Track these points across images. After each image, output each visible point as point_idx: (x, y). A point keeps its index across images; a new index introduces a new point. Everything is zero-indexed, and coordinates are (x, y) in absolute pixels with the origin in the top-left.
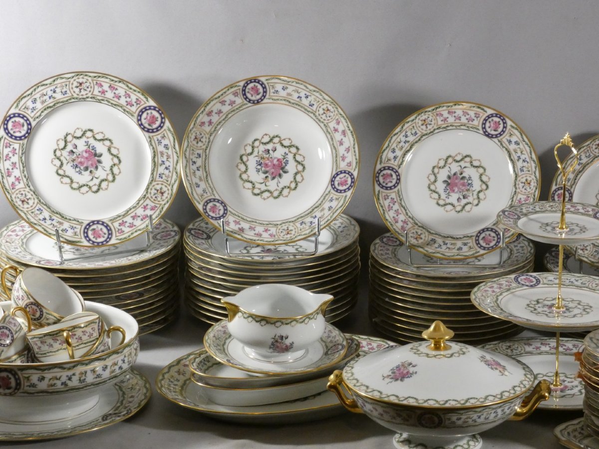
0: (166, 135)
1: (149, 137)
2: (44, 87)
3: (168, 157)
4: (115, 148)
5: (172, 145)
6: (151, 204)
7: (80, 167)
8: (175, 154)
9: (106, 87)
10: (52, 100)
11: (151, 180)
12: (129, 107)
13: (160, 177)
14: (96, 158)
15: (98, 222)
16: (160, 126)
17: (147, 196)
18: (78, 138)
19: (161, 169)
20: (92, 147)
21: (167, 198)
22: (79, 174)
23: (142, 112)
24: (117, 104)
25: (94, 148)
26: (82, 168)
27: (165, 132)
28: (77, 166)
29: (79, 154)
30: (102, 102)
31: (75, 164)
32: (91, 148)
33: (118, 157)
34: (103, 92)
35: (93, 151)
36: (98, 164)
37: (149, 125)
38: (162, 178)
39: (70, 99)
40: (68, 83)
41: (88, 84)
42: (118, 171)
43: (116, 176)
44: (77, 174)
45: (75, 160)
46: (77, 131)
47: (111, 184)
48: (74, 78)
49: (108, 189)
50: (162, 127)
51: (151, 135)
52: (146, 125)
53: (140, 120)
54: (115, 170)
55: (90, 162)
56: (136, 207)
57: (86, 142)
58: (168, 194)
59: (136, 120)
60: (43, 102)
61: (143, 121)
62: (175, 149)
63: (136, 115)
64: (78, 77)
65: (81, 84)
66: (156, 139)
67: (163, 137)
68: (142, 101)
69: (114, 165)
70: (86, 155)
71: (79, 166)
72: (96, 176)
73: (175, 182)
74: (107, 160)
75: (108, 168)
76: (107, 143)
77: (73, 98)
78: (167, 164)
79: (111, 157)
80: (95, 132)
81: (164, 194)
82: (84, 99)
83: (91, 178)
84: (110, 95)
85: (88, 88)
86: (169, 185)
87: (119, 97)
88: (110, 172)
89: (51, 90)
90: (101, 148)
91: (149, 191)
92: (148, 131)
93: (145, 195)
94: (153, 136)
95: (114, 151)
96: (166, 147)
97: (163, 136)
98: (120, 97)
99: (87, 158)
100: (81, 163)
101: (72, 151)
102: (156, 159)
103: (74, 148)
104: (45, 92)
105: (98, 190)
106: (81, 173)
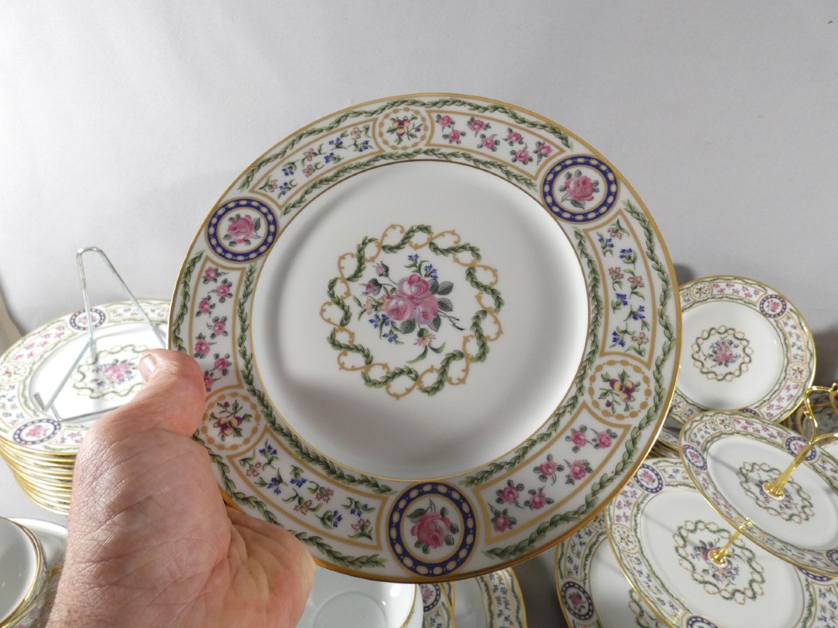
0: (623, 224)
1: (577, 234)
2: (312, 138)
3: (636, 284)
4: (486, 268)
5: (645, 248)
6: (595, 427)
7: (392, 323)
8: (655, 273)
9: (461, 124)
10: (332, 164)
11: (589, 350)
12: (519, 164)
13: (615, 340)
14: (437, 296)
15: (434, 488)
16: (604, 203)
17: (581, 399)
18: (391, 249)
19: (618, 320)
20: (426, 269)
21: (644, 405)
22: (390, 340)
23: (555, 173)
24: (489, 160)
25: (431, 271)
26: (398, 324)
27: (620, 217)
28: (385, 321)
29: (394, 289)
30: (453, 159)
31: (380, 314)
32: (423, 272)
33: (493, 292)
34: (455, 137)
35: (428, 279)
36: (441, 313)
37: (575, 203)
38: (622, 344)
39: (375, 160)
40: (371, 124)
41: (418, 122)
42: (495, 328)
43: (489, 344)
44: (385, 340)
45: (381, 304)
46: (391, 232)
47: (476, 367)
48: (386, 112)
49: (468, 380)
50: (610, 206)
51: (581, 227)
52: (568, 205)
53: (551, 193)
54: (488, 326)
55: (420, 309)
56: (549, 435)
57: (410, 257)
58: (648, 393)
59: (538, 196)
60: (309, 171)
61: (559, 195)
62: (653, 259)
63: (538, 182)
64: (394, 108)
65: (401, 123)
66: (595, 238)
67: (617, 231)
68: (552, 147)
69: (484, 312)
70: (407, 289)
71: (391, 319)
72: (436, 344)
73: (665, 354)
74: (464, 301)
75: (466, 322)
76: (466, 257)
77: (383, 157)
78: (635, 303)
79: (476, 291)
80: (436, 230)
81: (634, 394)
82: (409, 157)
83: (421, 350)
84: (471, 141)
85: (418, 130)
86: (648, 365)
87: (493, 145)
88: (472, 333)
89: (331, 143)
90: (449, 270)
91: (586, 383)
92: (573, 218)
93: (575, 398)
94: (586, 231)
95: (483, 277)
96: (627, 255)
97: (615, 227)
98: (497, 143)
99: (412, 298)
100: (397, 312)
101: (375, 282)
102: (600, 292)
103: (381, 275)
104: (315, 147)
105: (440, 383)
106: (396, 336)
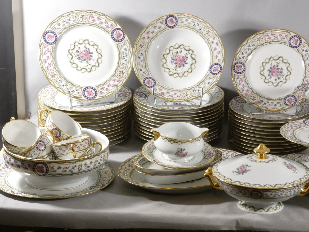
0: (125, 43)
1: (117, 44)
2: (64, 18)
3: (127, 55)
4: (100, 49)
5: (129, 48)
6: (117, 79)
7: (81, 59)
8: (130, 53)
9: (95, 18)
10: (68, 24)
11: (117, 66)
12: (107, 28)
13: (122, 65)
14: (90, 54)
15: (90, 87)
16: (122, 39)
17: (115, 75)
18: (81, 44)
19: (123, 61)
20: (88, 49)
21: (125, 76)
23: (114, 31)
24: (101, 27)
25: (89, 49)
26: (83, 59)
27: (125, 42)
28: (80, 58)
29: (81, 52)
30: (94, 25)
32: (87, 49)
33: (101, 54)
34: (94, 21)
35: (88, 51)
37: (117, 38)
38: (123, 65)
39: (77, 24)
40: (76, 16)
41: (86, 16)
42: (101, 61)
43: (100, 64)
44: (80, 62)
45: (79, 55)
46: (80, 40)
47: (97, 68)
48: (80, 13)
49: (96, 70)
50: (123, 39)
52: (116, 38)
53: (113, 35)
55: (87, 57)
56: (110, 80)
57: (85, 46)
58: (126, 74)
59: (110, 35)
60: (63, 25)
61: (114, 36)
62: (130, 50)
63: (111, 33)
64: (81, 12)
65: (83, 16)
67: (124, 44)
68: (114, 25)
69: (99, 58)
70: (84, 53)
71: (81, 58)
72: (90, 64)
73: (130, 68)
74: (95, 56)
75: (96, 60)
76: (96, 47)
77: (79, 23)
78: (126, 58)
79: (98, 54)
80: (90, 41)
81: (124, 74)
82: (84, 24)
83: (87, 64)
84: (97, 22)
85: (86, 18)
86: (127, 69)
87: (102, 23)
88: (97, 62)
89: (68, 19)
90: (92, 49)
91: (116, 72)
92: (116, 41)
93: (114, 74)
94: (119, 44)
95: (99, 51)
96: (125, 49)
98: (103, 23)
99: (85, 54)
100: (82, 57)
101: (78, 51)
102: (120, 56)
103: (79, 49)
104: (64, 20)
105: (91, 71)
106: (82, 62)
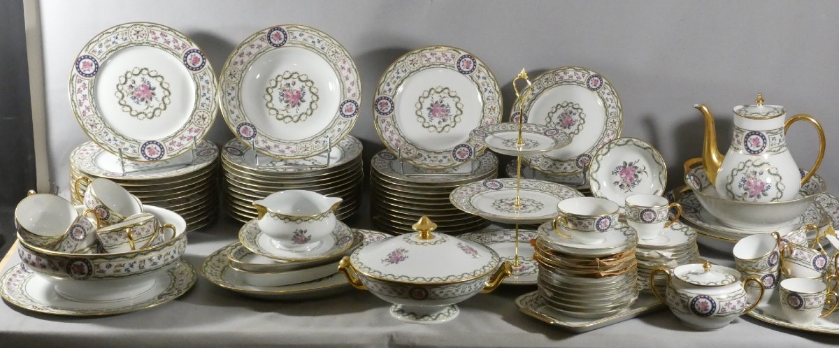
0: (206, 72)
1: (193, 74)
2: (107, 35)
3: (209, 90)
4: (166, 83)
5: (212, 80)
6: (195, 128)
8: (214, 88)
9: (158, 34)
10: (115, 45)
11: (195, 108)
12: (176, 50)
13: (202, 105)
14: (151, 91)
15: (153, 142)
16: (201, 65)
17: (192, 121)
18: (136, 75)
19: (203, 100)
20: (147, 82)
21: (208, 122)
22: (137, 104)
23: (187, 54)
24: (167, 48)
25: (149, 83)
26: (139, 99)
27: (205, 70)
28: (135, 98)
29: (137, 88)
30: (155, 46)
31: (134, 96)
33: (168, 90)
34: (156, 38)
35: (148, 86)
36: (152, 96)
37: (193, 64)
38: (204, 107)
39: (129, 44)
40: (127, 31)
41: (143, 32)
42: (169, 101)
43: (167, 106)
45: (133, 93)
46: (135, 69)
47: (163, 112)
48: (133, 27)
49: (161, 116)
50: (203, 66)
51: (195, 72)
52: (191, 65)
53: (186, 60)
54: (166, 101)
55: (146, 95)
56: (183, 129)
57: (142, 78)
58: (209, 119)
59: (182, 61)
60: (107, 47)
61: (188, 61)
62: (214, 83)
63: (182, 57)
64: (135, 26)
65: (138, 32)
66: (198, 76)
67: (205, 74)
68: (187, 45)
69: (165, 96)
70: (142, 88)
71: (137, 97)
72: (151, 105)
73: (214, 110)
74: (159, 93)
75: (160, 99)
76: (160, 79)
77: (132, 43)
78: (208, 95)
79: (163, 90)
80: (150, 70)
81: (205, 120)
82: (140, 44)
83: (146, 107)
84: (161, 40)
85: (144, 35)
86: (210, 112)
87: (168, 43)
88: (162, 102)
89: (114, 37)
90: (154, 83)
91: (194, 117)
92: (192, 69)
93: (190, 120)
95: (165, 86)
96: (207, 82)
98: (170, 42)
99: (143, 91)
100: (139, 95)
101: (131, 85)
102: (199, 92)
103: (133, 83)
104: (109, 38)
105: (153, 116)
106: (139, 103)
